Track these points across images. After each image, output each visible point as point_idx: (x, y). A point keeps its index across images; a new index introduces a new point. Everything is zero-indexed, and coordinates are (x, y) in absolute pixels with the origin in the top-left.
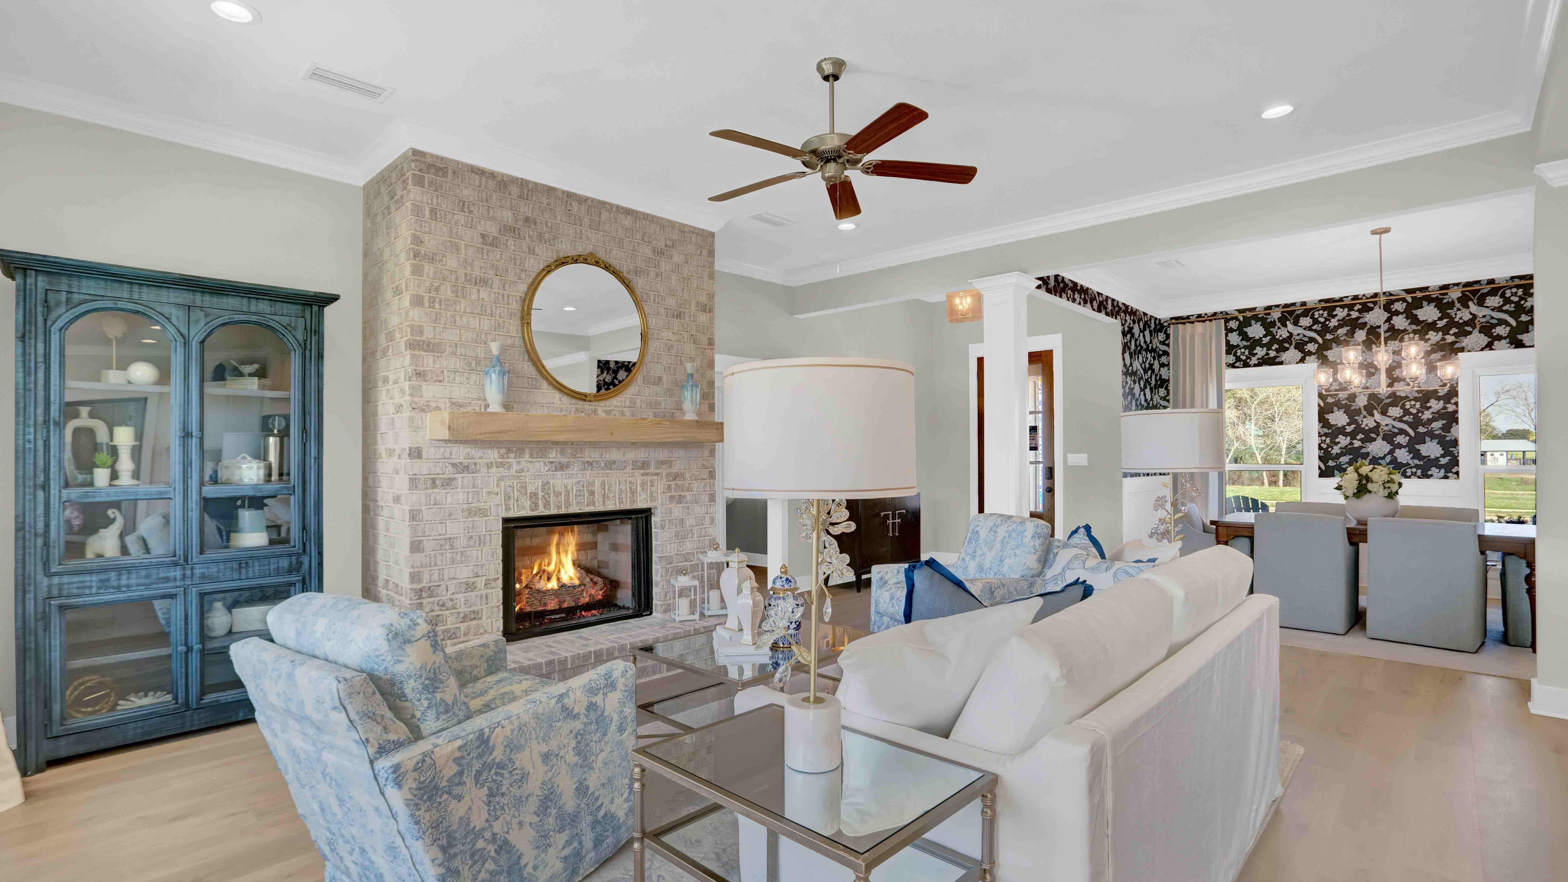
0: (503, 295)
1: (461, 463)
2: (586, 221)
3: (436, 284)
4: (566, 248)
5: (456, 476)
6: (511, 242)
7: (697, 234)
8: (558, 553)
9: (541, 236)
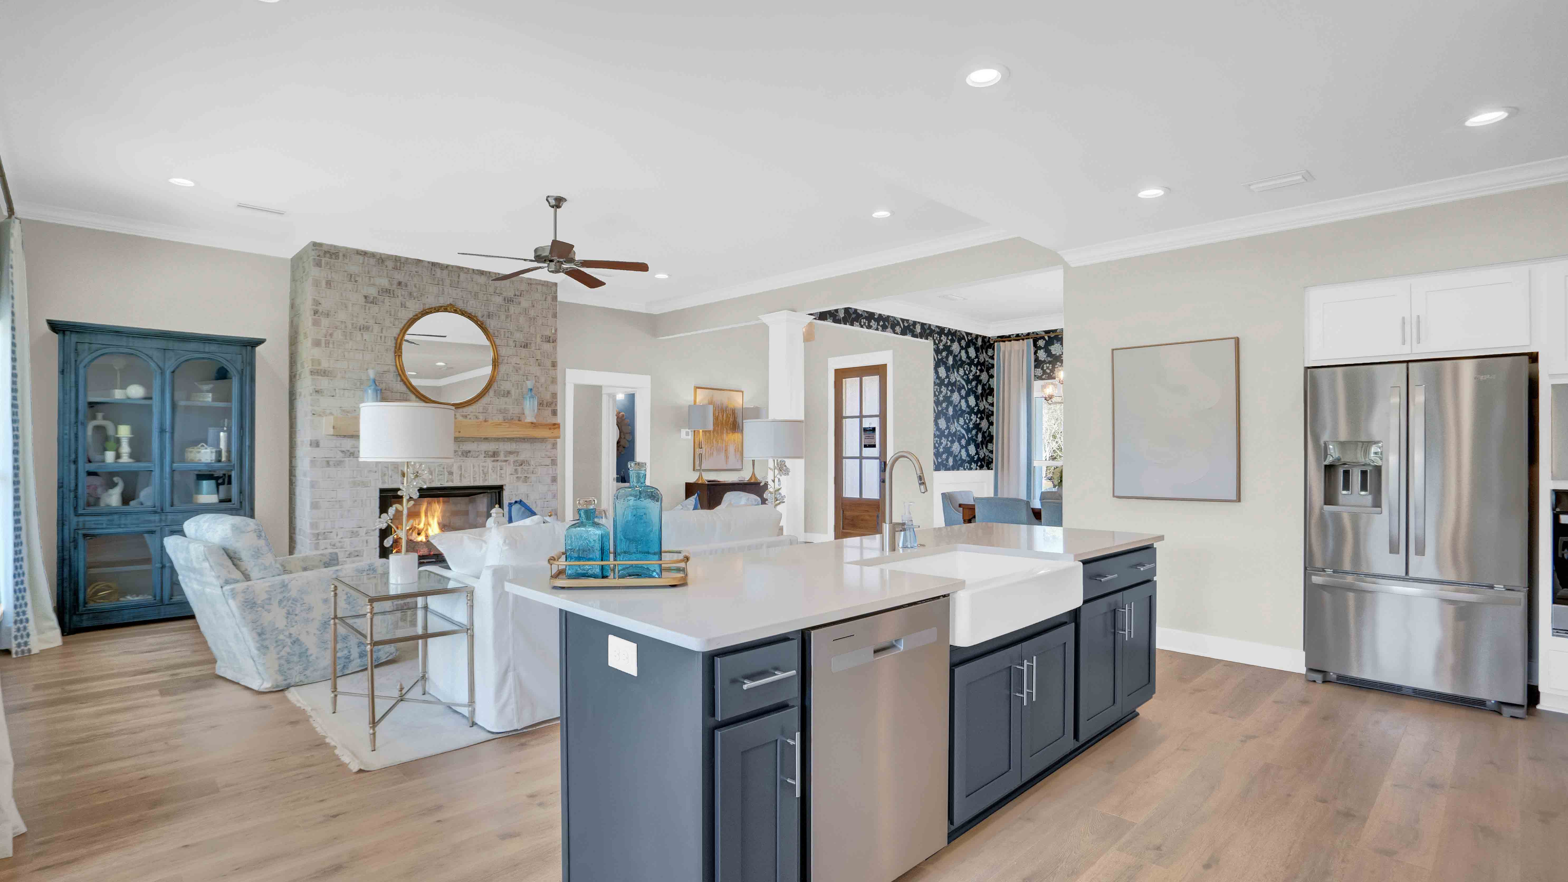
0: (381, 337)
1: (348, 451)
2: (447, 282)
3: (330, 332)
4: (431, 302)
5: (346, 459)
6: (387, 300)
7: (543, 285)
8: (426, 515)
9: (411, 294)
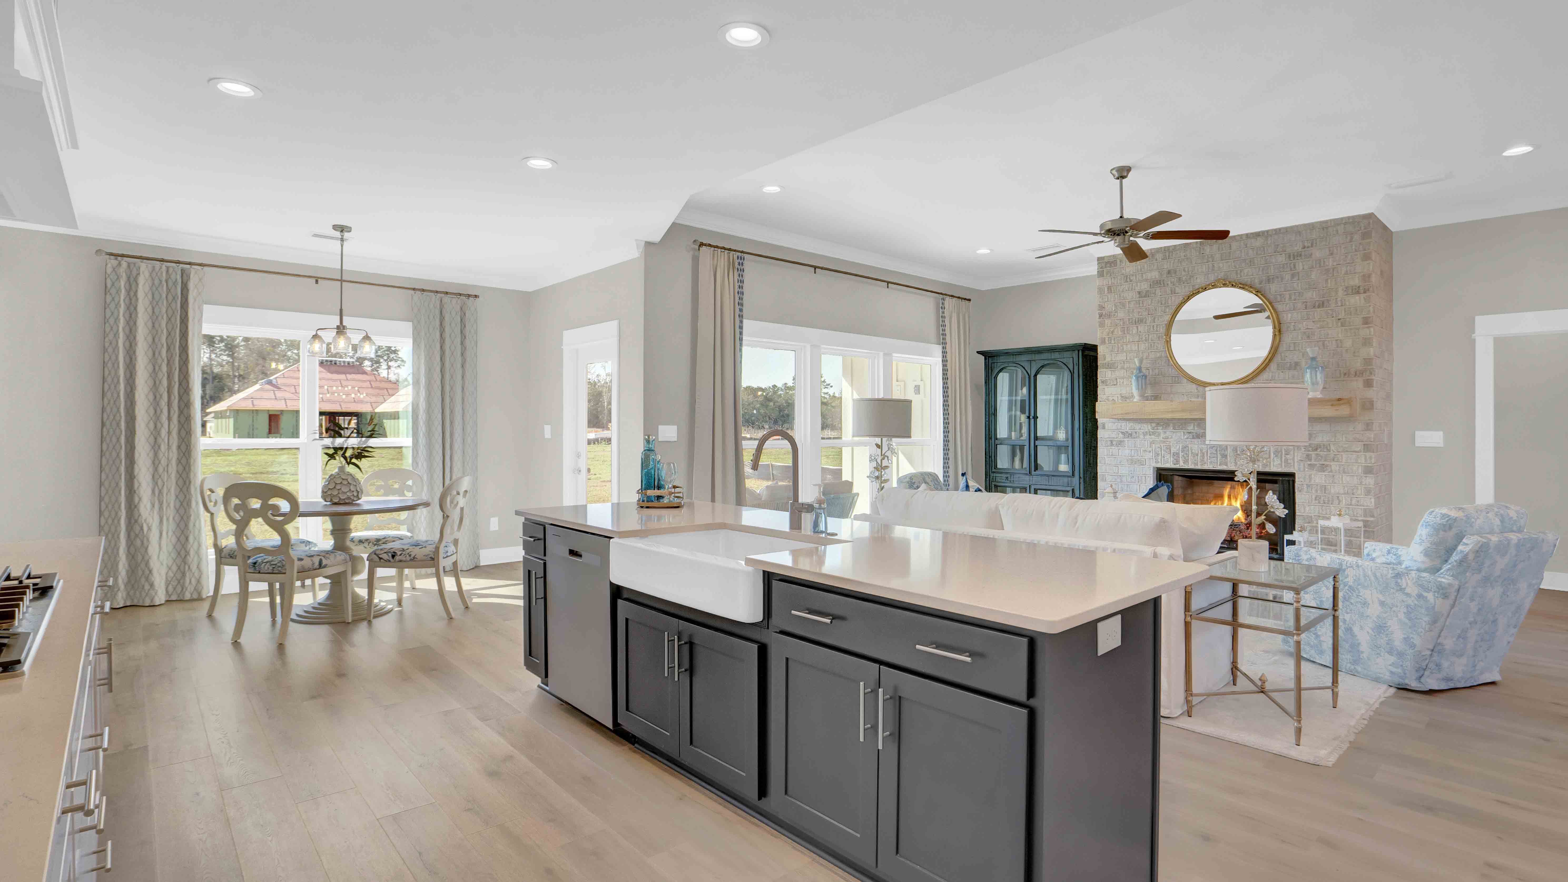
0: (1153, 326)
1: (1127, 432)
2: (1218, 256)
3: (1112, 330)
4: (1200, 281)
5: (1125, 439)
6: (1158, 291)
9: (1180, 279)
